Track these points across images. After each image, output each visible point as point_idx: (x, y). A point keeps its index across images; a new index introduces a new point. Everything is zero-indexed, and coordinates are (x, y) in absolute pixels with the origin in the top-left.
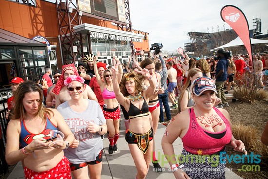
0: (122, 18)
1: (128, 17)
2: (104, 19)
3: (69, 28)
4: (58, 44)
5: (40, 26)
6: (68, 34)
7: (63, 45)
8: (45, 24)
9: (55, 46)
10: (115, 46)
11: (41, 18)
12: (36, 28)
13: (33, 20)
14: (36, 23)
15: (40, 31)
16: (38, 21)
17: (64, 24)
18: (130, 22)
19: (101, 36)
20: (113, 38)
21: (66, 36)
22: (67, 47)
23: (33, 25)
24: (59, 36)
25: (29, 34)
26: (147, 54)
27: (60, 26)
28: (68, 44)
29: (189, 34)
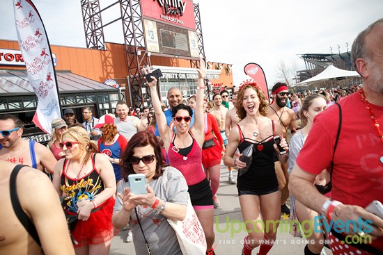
0: (194, 53)
1: (202, 51)
2: (173, 56)
3: (138, 69)
4: (127, 86)
5: (109, 69)
6: (137, 75)
7: (132, 87)
8: (114, 66)
9: (124, 88)
10: (186, 84)
11: (110, 60)
12: (106, 71)
13: (104, 64)
14: (106, 66)
15: (110, 73)
16: (108, 64)
17: (133, 65)
18: (204, 56)
19: (169, 76)
20: (183, 76)
21: (135, 77)
22: (136, 88)
23: (103, 68)
24: (128, 77)
25: (100, 77)
26: (231, 90)
27: (129, 68)
28: (138, 85)
29: (304, 57)
